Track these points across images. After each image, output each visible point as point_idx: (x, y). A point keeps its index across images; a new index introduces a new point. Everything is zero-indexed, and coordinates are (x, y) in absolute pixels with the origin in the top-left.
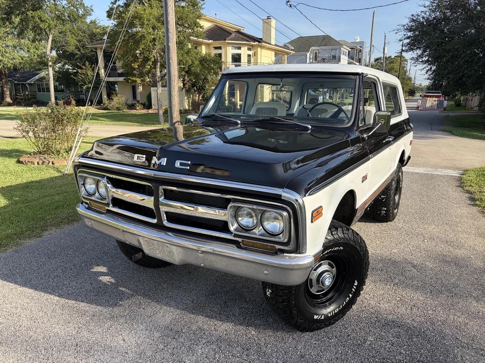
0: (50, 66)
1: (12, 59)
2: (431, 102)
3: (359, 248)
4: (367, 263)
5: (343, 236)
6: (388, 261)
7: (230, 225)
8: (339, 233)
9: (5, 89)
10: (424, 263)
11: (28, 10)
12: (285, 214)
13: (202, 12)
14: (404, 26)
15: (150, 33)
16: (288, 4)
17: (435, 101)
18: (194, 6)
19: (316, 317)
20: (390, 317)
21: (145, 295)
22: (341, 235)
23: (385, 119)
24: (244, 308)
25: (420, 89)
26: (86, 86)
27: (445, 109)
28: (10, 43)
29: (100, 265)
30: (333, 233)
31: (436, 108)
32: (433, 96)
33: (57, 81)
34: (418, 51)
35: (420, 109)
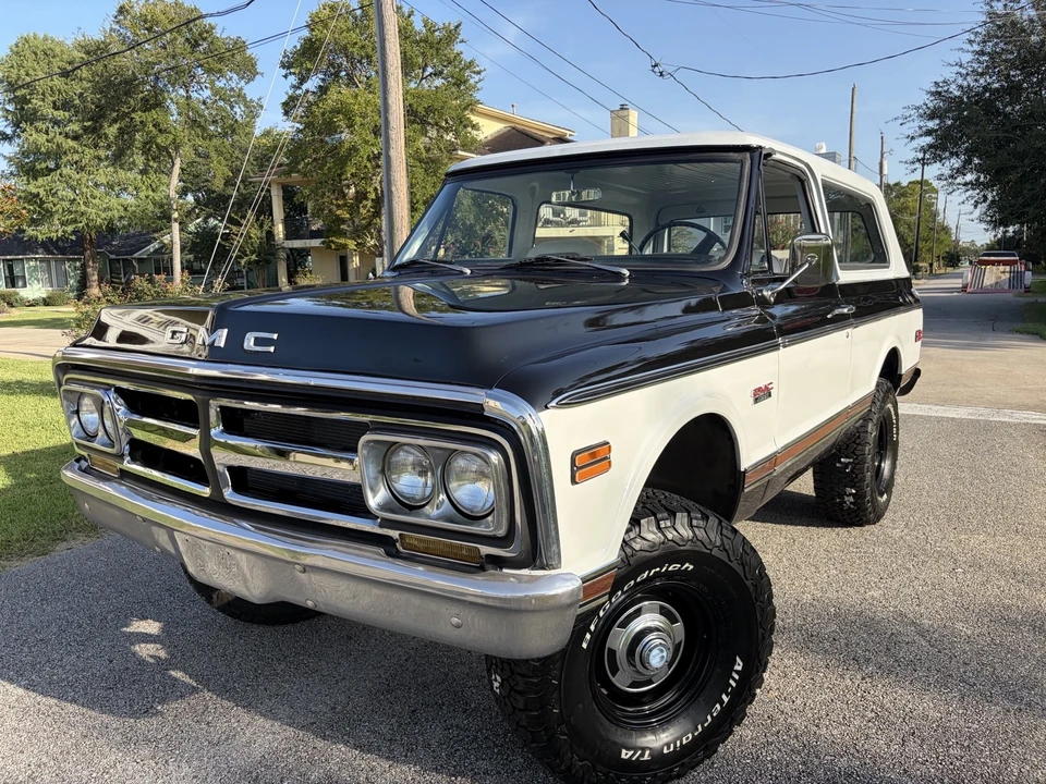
0: (176, 220)
1: (105, 210)
2: (994, 275)
3: (739, 569)
4: (769, 612)
5: (691, 534)
6: (853, 618)
7: (369, 494)
8: (678, 526)
9: (89, 270)
10: (949, 624)
11: (134, 111)
12: (495, 457)
13: (478, 96)
14: (918, 108)
15: (366, 142)
16: (656, 69)
17: (1004, 272)
18: (459, 86)
19: (626, 755)
20: (843, 762)
21: (225, 691)
22: (686, 533)
23: (818, 253)
24: (457, 726)
25: (971, 251)
26: (246, 259)
27: (1028, 290)
28: (102, 179)
29: (147, 618)
30: (662, 524)
31: (1006, 287)
32: (999, 263)
33: (190, 252)
34: (953, 161)
35: (969, 290)
